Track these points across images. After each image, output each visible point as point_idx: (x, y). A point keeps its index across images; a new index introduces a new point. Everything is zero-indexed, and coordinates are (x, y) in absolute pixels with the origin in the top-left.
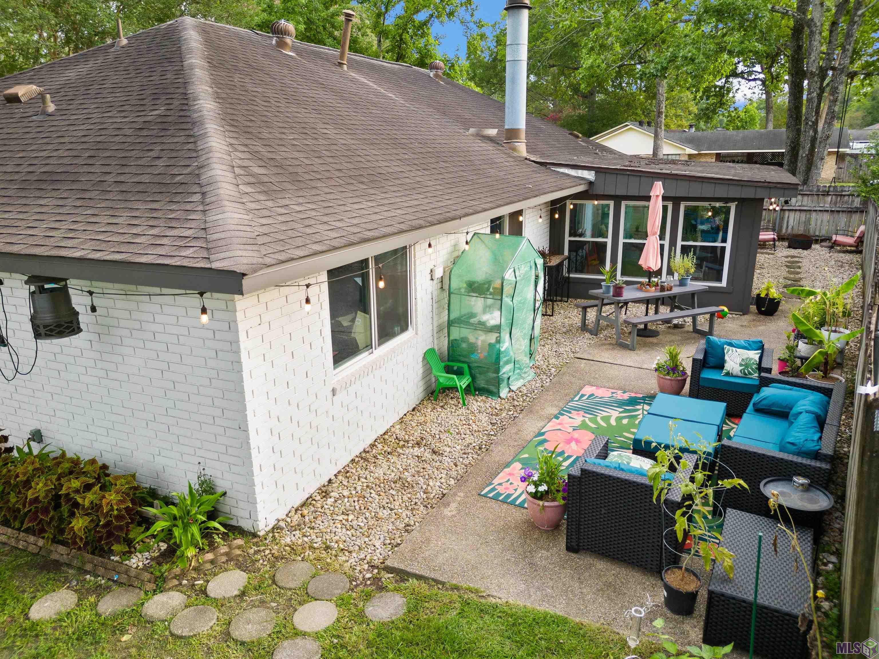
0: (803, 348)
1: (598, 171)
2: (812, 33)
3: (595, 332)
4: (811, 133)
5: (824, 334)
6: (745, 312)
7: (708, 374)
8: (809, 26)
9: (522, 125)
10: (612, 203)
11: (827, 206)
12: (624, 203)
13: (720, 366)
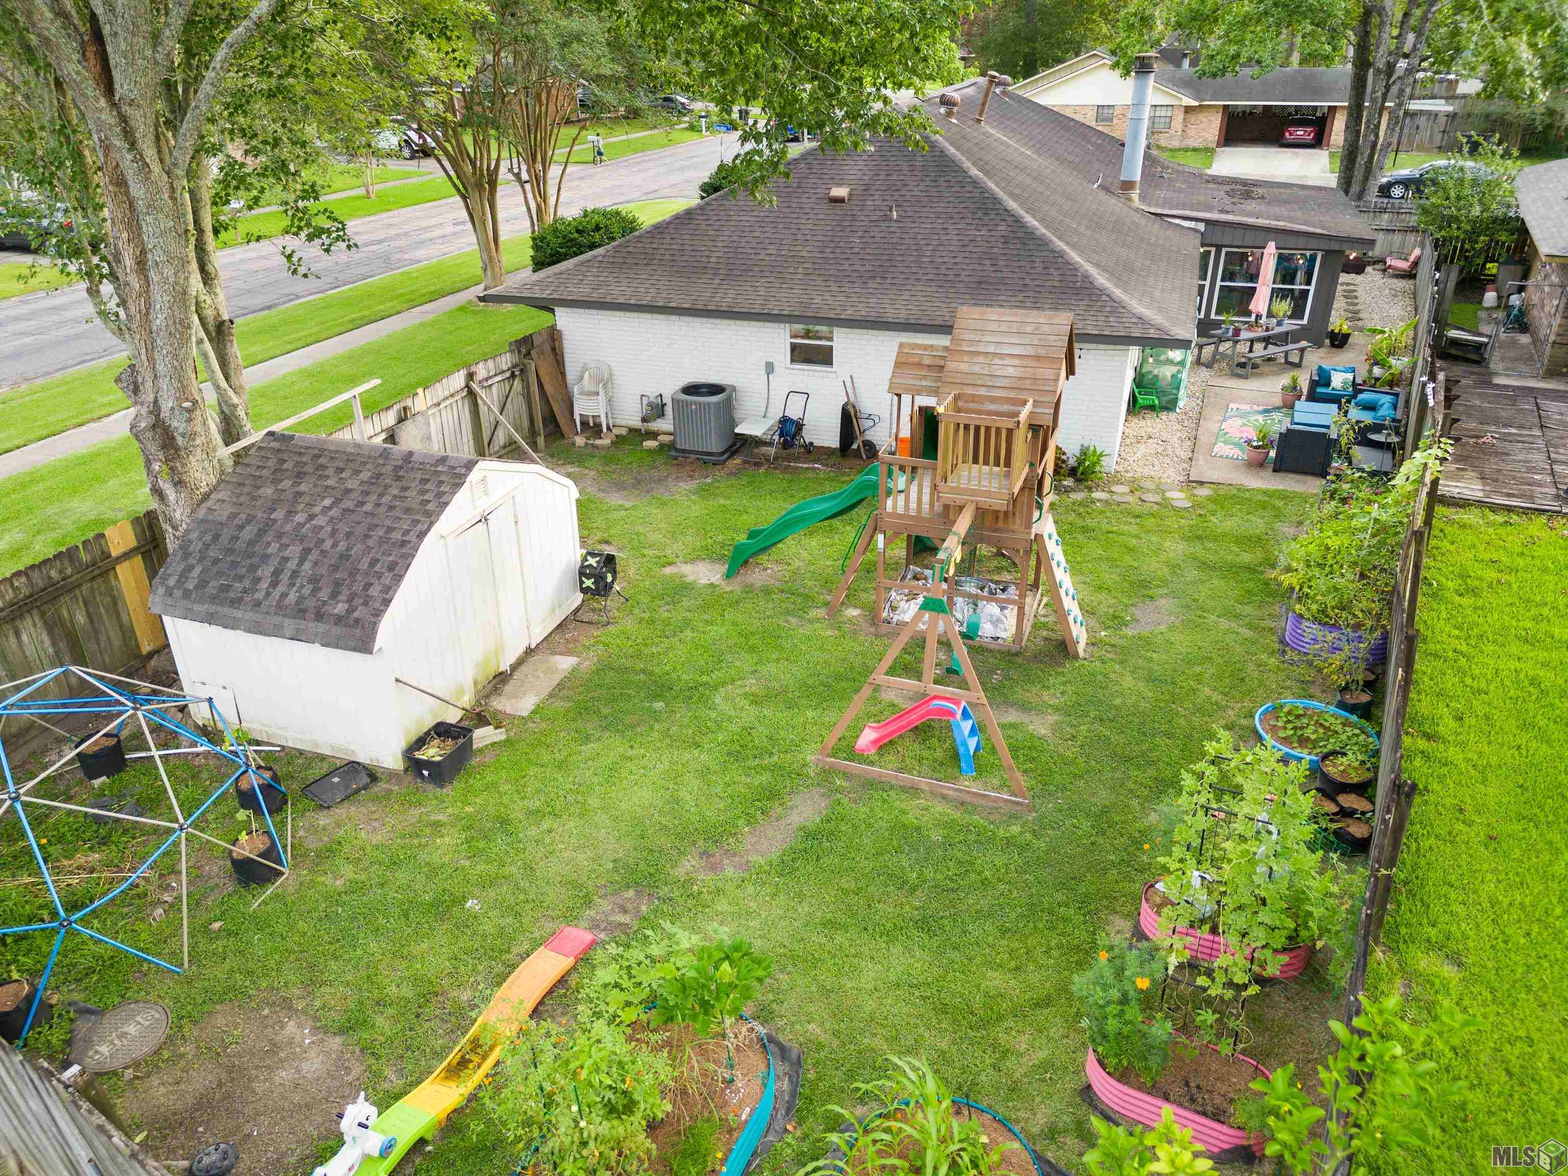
0: (1377, 371)
1: (1208, 222)
2: (1382, 23)
3: (1209, 366)
4: (1372, 138)
5: (1392, 361)
6: (1320, 345)
7: (1320, 390)
8: (1380, 15)
9: (1138, 178)
10: (1213, 250)
11: (1384, 225)
12: (1224, 251)
13: (1328, 384)
